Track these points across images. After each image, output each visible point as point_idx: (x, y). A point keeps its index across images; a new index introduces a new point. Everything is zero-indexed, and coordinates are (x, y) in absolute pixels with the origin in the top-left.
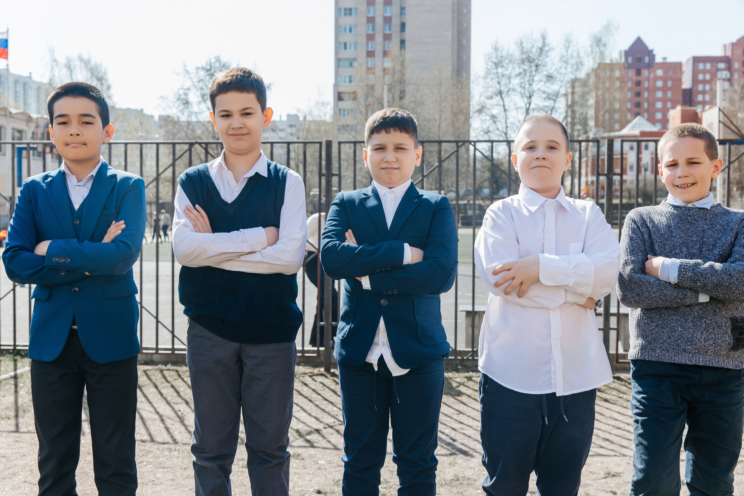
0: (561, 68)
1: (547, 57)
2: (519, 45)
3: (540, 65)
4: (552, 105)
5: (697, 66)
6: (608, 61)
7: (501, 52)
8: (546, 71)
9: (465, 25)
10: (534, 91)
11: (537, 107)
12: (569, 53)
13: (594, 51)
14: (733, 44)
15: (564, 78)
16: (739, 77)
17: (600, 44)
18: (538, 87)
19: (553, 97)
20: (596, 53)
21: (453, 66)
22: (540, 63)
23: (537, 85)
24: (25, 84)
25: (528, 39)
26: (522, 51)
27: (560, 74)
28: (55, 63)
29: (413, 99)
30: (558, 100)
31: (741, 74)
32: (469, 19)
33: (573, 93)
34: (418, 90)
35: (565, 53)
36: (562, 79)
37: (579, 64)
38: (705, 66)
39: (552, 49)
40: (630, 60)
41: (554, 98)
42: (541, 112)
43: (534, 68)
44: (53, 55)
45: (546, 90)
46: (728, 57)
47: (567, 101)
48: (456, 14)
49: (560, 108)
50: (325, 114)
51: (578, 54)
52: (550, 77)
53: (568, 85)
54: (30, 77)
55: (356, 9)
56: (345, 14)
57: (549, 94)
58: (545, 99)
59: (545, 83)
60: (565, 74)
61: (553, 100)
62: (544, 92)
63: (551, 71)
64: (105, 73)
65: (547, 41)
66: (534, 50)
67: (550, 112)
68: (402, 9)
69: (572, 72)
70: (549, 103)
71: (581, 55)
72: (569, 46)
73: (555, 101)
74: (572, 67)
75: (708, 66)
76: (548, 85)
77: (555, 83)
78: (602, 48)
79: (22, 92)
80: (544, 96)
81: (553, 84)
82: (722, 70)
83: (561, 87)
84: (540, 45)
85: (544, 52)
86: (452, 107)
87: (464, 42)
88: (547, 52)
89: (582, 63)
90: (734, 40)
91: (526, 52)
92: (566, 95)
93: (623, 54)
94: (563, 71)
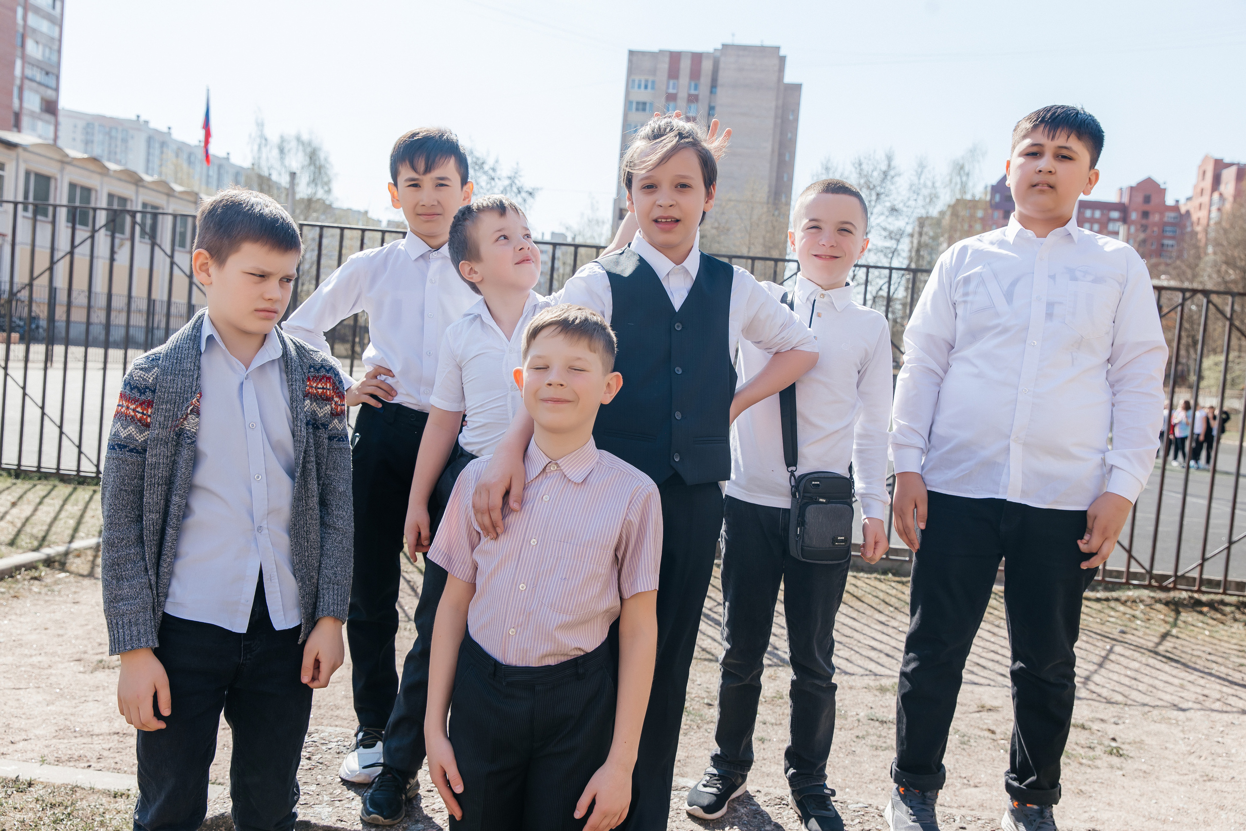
0: (909, 199)
1: (892, 184)
2: (857, 165)
3: (882, 193)
4: (895, 246)
5: (1084, 213)
6: (968, 197)
7: (834, 173)
8: (890, 201)
9: (789, 135)
10: (872, 227)
11: (874, 247)
12: (922, 181)
13: (954, 181)
14: (1132, 188)
15: (912, 213)
16: (1137, 230)
17: (962, 172)
18: (878, 221)
19: (896, 236)
20: (956, 184)
21: (770, 186)
22: (882, 190)
23: (876, 219)
24: (220, 167)
25: (870, 160)
26: (860, 174)
27: (908, 207)
28: (264, 142)
29: (716, 225)
30: (902, 240)
31: (1139, 227)
32: (796, 129)
33: (920, 234)
34: (723, 213)
35: (916, 181)
36: (909, 213)
37: (932, 198)
38: (1093, 214)
39: (899, 175)
40: (997, 198)
41: (898, 237)
42: (879, 254)
43: (874, 197)
44: (262, 131)
45: (888, 226)
46: (1124, 204)
47: (912, 242)
48: (779, 121)
49: (903, 251)
50: (601, 235)
51: (933, 183)
52: (893, 210)
53: (917, 223)
54: (228, 159)
55: (651, 104)
56: (637, 109)
57: (891, 233)
58: (885, 237)
59: (887, 217)
60: (915, 208)
61: (896, 239)
62: (885, 229)
63: (896, 203)
64: (326, 159)
65: (893, 164)
66: (875, 174)
67: (890, 255)
68: (711, 108)
69: (923, 207)
70: (891, 244)
71: (938, 184)
72: (922, 172)
73: (898, 241)
74: (925, 199)
75: (1098, 214)
76: (890, 219)
77: (901, 218)
78: (964, 179)
79: (215, 177)
80: (885, 234)
81: (897, 219)
82: (1114, 220)
83: (907, 223)
84: (884, 167)
85: (889, 178)
86: (764, 238)
87: (787, 158)
88: (893, 177)
89: (937, 197)
90: (1134, 183)
91: (866, 176)
92: (911, 235)
93: (989, 189)
94: (912, 203)
